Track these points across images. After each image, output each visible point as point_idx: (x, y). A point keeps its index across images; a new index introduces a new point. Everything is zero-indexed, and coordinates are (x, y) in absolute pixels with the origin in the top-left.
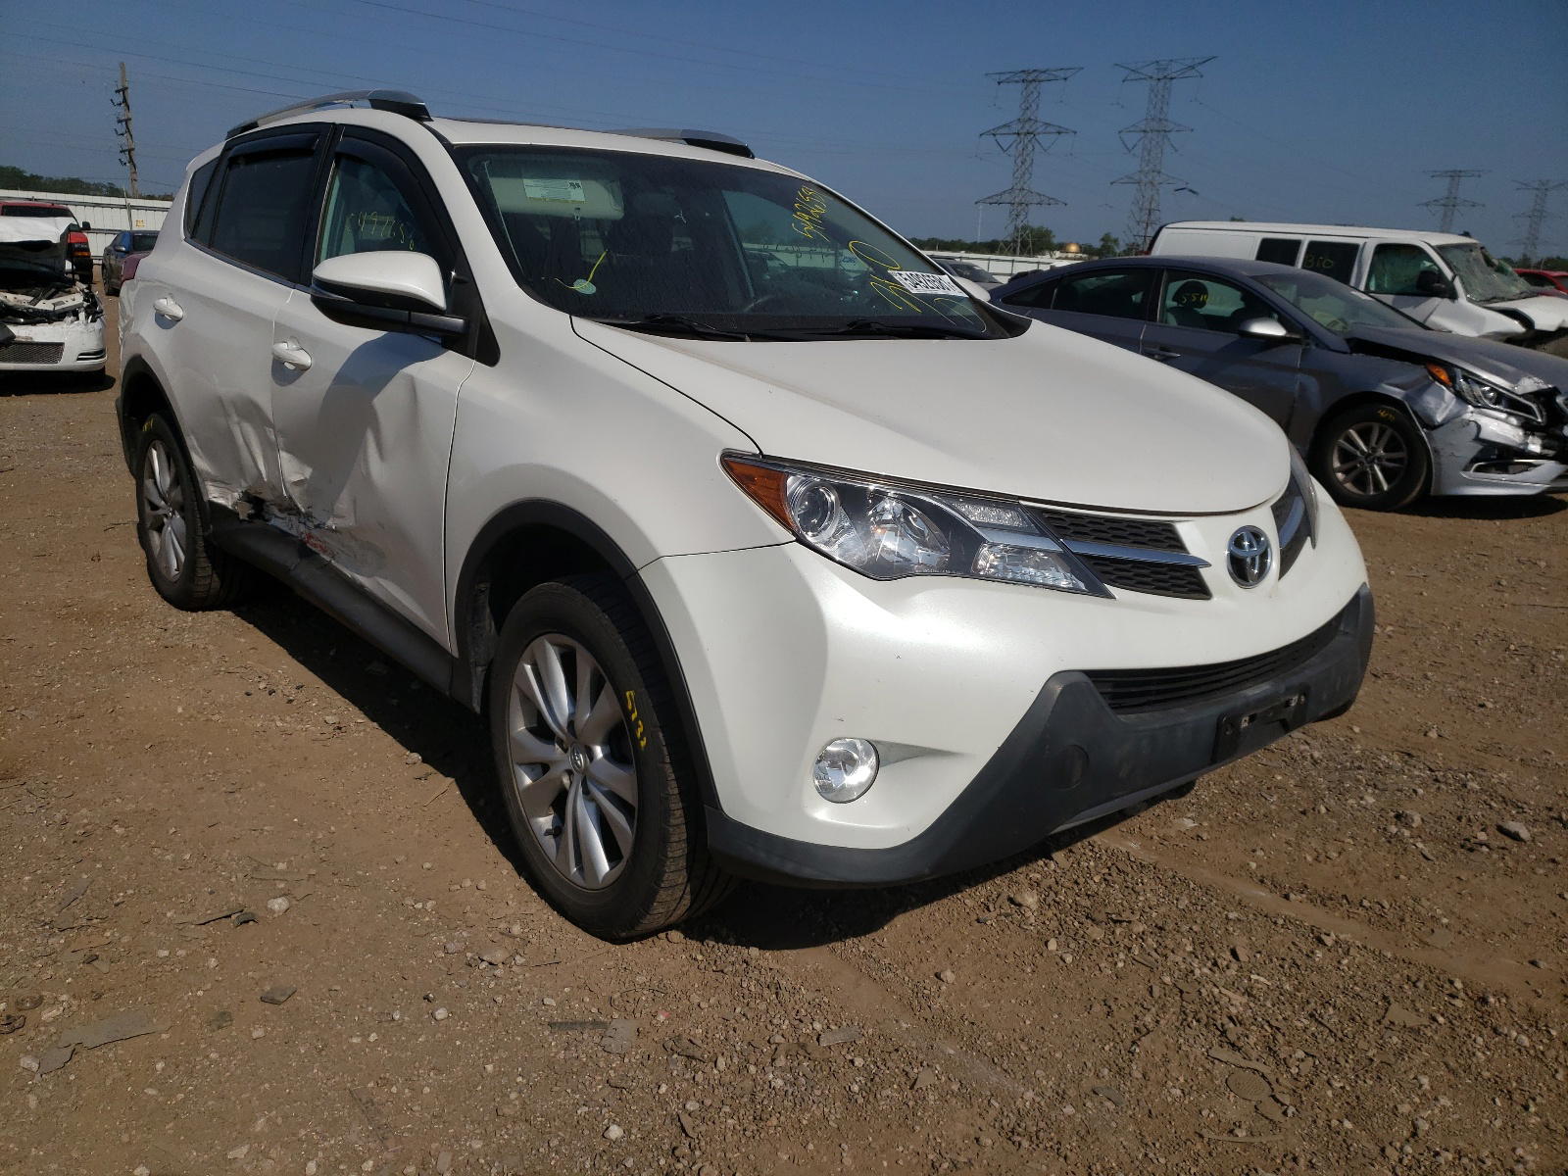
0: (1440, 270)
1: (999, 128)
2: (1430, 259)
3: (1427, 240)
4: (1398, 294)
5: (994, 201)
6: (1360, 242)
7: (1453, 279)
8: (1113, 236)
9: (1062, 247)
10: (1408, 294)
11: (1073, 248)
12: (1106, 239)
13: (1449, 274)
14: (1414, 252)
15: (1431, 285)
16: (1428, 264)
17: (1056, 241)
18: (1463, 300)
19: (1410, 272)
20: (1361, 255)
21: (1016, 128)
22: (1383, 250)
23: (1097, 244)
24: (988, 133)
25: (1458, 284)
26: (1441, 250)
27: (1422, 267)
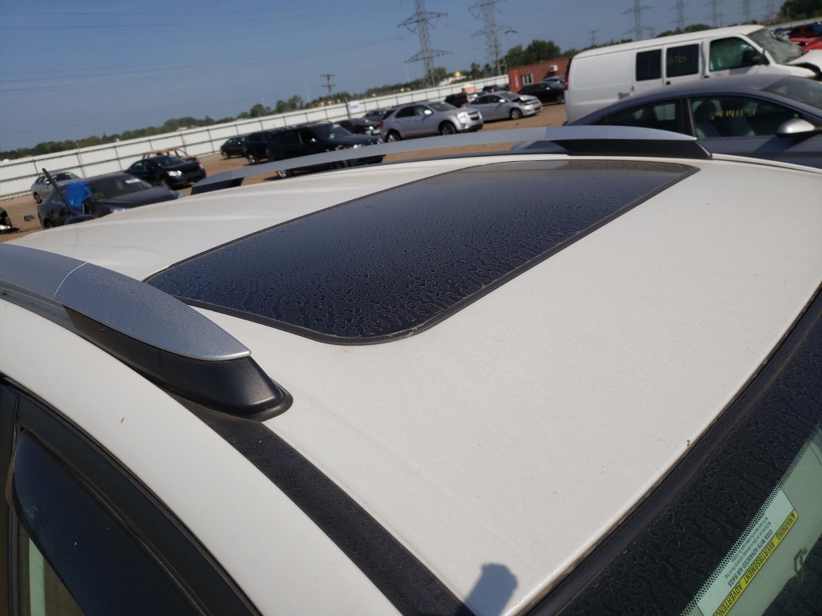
0: (754, 49)
1: (407, 20)
2: (746, 43)
3: (742, 32)
4: (731, 68)
5: (415, 59)
6: (699, 42)
7: (764, 52)
8: (477, 63)
9: (452, 75)
10: (739, 67)
11: (458, 74)
12: (473, 65)
13: (760, 50)
14: (735, 41)
15: (750, 59)
16: (745, 46)
17: (448, 72)
18: (772, 63)
19: (734, 54)
20: (702, 51)
21: (416, 18)
22: (715, 44)
23: (469, 69)
24: (402, 24)
25: (767, 55)
26: (750, 35)
27: (742, 49)
